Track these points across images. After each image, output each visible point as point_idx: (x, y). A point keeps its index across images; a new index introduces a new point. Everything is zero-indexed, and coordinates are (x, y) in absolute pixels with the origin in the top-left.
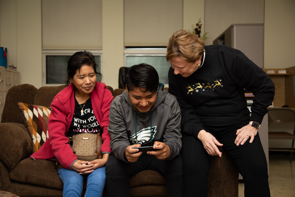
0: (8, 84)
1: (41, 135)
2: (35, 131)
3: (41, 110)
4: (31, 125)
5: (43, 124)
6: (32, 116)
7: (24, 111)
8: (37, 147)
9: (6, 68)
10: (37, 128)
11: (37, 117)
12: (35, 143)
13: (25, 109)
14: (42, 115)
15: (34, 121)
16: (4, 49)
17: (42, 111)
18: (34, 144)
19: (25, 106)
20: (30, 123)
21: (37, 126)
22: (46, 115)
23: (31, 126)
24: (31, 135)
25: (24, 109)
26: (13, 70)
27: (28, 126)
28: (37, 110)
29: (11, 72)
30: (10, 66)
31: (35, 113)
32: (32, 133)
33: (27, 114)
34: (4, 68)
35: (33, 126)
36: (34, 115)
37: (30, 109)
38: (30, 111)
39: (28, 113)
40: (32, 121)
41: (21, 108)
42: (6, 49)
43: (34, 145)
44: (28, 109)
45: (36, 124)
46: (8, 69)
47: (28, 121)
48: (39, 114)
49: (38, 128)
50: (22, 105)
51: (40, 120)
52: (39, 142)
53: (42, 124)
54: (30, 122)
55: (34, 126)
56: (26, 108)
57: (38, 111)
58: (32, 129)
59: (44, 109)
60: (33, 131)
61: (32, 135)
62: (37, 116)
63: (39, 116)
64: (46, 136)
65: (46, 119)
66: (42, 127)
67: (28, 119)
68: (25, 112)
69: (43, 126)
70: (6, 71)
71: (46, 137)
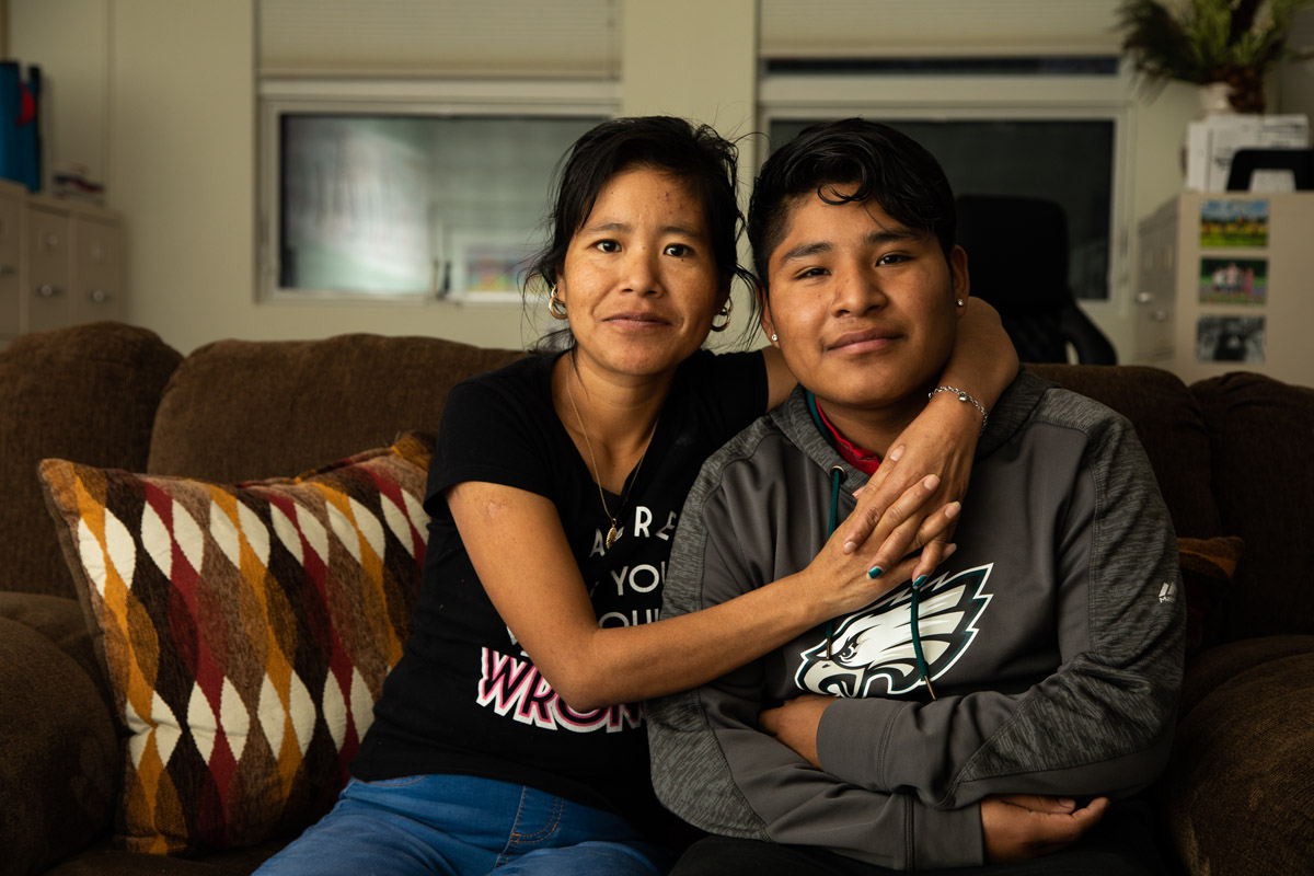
0: (46, 289)
1: (180, 712)
2: (145, 683)
3: (196, 519)
4: (120, 630)
5: (202, 629)
6: (126, 568)
7: (75, 522)
8: (150, 792)
9: (35, 186)
10: (157, 656)
11: (165, 577)
12: (141, 763)
13: (86, 511)
14: (195, 559)
15: (144, 601)
16: (25, 76)
17: (204, 524)
18: (132, 766)
19: (89, 490)
20: (112, 615)
21: (161, 643)
22: (226, 558)
23: (121, 640)
24: (118, 702)
25: (77, 514)
26: (78, 203)
27: (102, 632)
28: (168, 520)
29: (65, 214)
30: (61, 179)
31: (148, 545)
32: (125, 697)
33: (96, 544)
34: (18, 190)
35: (132, 641)
36: (143, 560)
37: (118, 515)
38: (114, 527)
39: (104, 546)
40: (130, 605)
41: (62, 499)
42: (35, 72)
43: (134, 774)
44: (108, 513)
45: (156, 624)
46: (47, 197)
47: (101, 600)
48: (177, 552)
49: (161, 660)
50: (62, 477)
51: (181, 596)
52: (165, 754)
53: (193, 633)
54: (114, 607)
55: (138, 643)
56: (93, 504)
57: (176, 526)
58: (128, 664)
59: (215, 512)
60: (128, 675)
61: (123, 704)
62: (164, 564)
63: (175, 568)
64: (213, 717)
65: (223, 590)
66: (195, 652)
67: (101, 586)
68: (83, 530)
69: (202, 644)
70: (32, 206)
71: (214, 726)
